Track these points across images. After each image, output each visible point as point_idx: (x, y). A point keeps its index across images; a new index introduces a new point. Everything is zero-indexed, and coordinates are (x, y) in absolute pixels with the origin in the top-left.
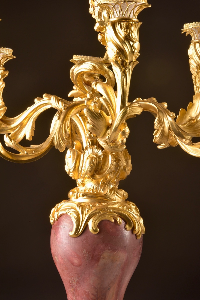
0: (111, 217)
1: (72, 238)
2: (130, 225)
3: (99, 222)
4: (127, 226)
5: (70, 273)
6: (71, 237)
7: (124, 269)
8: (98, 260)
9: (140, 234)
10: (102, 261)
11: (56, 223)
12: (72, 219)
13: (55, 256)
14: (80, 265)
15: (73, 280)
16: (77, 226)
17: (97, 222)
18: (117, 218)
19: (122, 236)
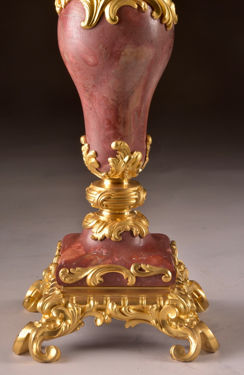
0: (134, 2)
1: (85, 31)
2: (158, 12)
3: (118, 8)
4: (154, 13)
5: (84, 75)
6: (84, 28)
7: (150, 68)
8: (118, 58)
9: (171, 24)
10: (123, 59)
11: (63, 11)
12: (83, 6)
13: (65, 54)
14: (95, 65)
15: (88, 84)
16: (90, 14)
17: (116, 9)
18: (141, 3)
19: (148, 27)
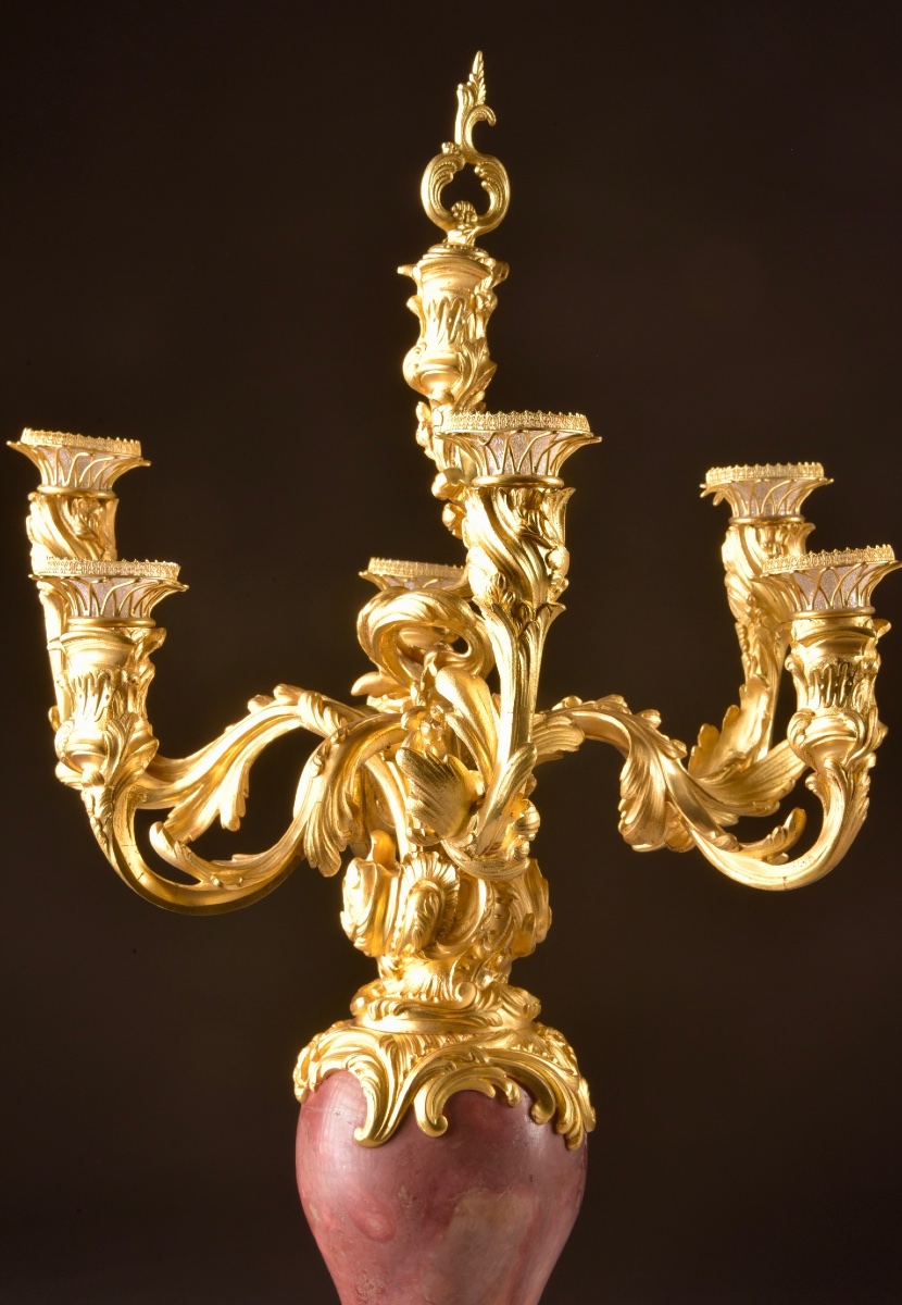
0: (486, 1081)
1: (363, 1152)
2: (546, 1106)
3: (447, 1097)
4: (537, 1108)
5: (358, 1263)
6: (361, 1144)
7: (527, 1248)
8: (445, 1221)
9: (578, 1134)
10: (457, 1225)
11: (312, 1096)
12: (362, 1089)
13: (311, 1206)
14: (387, 1238)
15: (367, 1285)
16: (378, 1110)
17: (443, 1098)
18: (504, 1086)
19: (524, 1143)
